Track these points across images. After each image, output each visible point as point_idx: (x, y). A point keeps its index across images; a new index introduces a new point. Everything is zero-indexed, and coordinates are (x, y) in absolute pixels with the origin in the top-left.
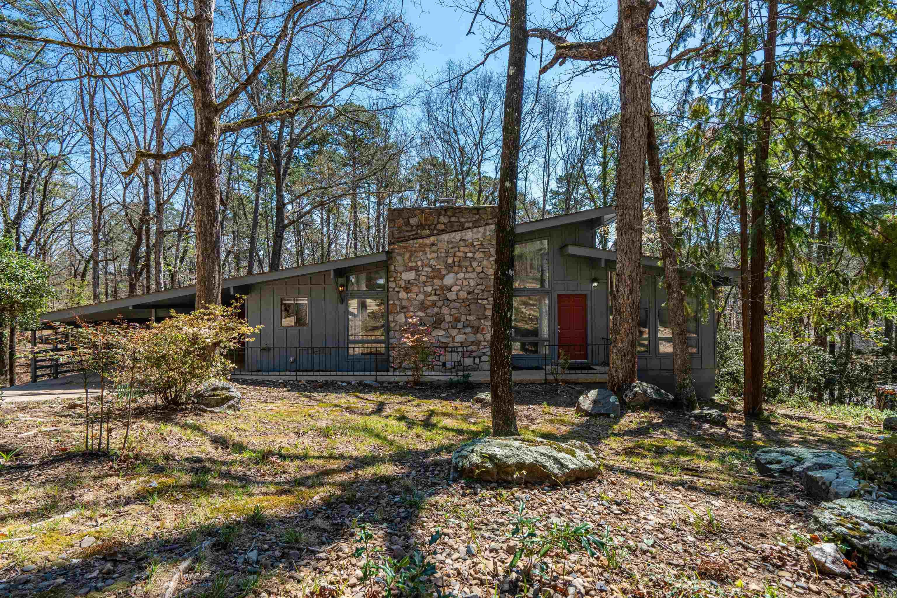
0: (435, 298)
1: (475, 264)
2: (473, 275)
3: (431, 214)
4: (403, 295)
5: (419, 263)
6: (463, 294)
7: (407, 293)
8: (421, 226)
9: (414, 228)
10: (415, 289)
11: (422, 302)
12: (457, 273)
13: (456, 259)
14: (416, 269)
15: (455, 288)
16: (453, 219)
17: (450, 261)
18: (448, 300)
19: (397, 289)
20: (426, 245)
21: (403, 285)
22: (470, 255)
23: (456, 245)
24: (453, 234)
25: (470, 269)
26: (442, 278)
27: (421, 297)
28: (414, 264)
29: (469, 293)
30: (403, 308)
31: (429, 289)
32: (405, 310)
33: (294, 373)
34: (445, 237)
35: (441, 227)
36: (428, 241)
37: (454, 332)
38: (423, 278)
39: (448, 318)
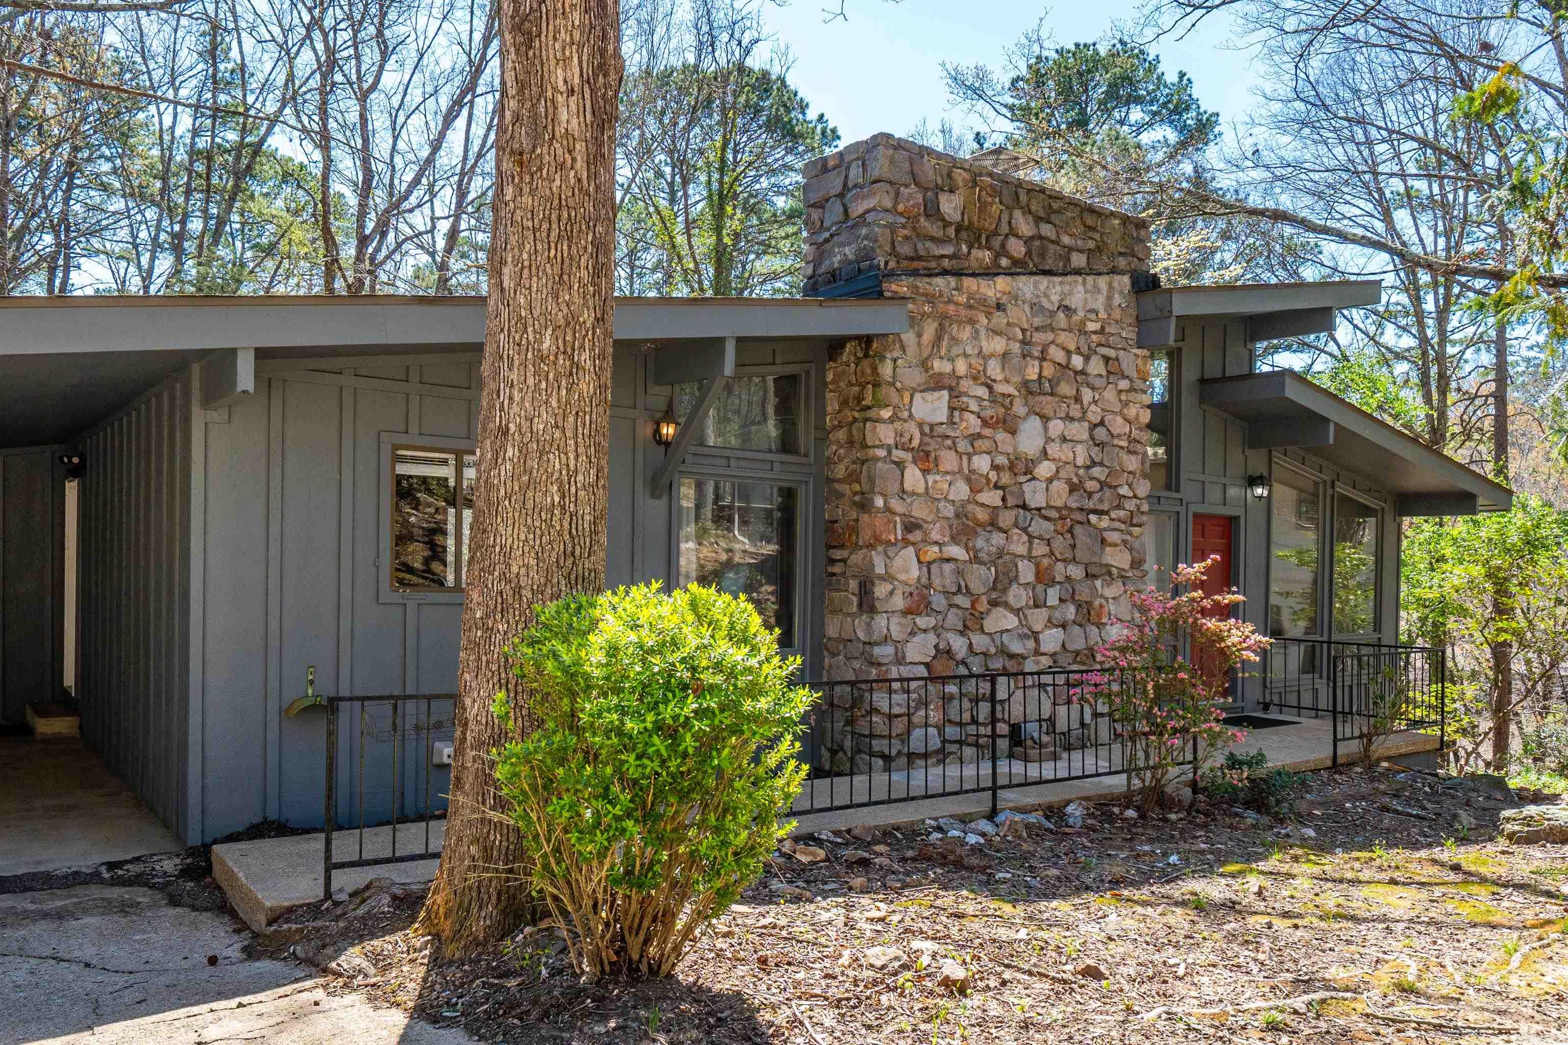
0: (992, 498)
1: (1087, 395)
2: (1079, 431)
3: (994, 193)
4: (913, 477)
5: (961, 367)
6: (1060, 493)
7: (925, 472)
8: (969, 231)
9: (951, 231)
10: (949, 461)
11: (964, 511)
12: (1046, 418)
13: (1048, 371)
14: (951, 385)
15: (1045, 469)
16: (1047, 230)
17: (1032, 373)
18: (1024, 507)
19: (898, 454)
20: (981, 303)
21: (916, 443)
22: (1077, 362)
23: (1049, 322)
24: (1043, 283)
25: (1075, 411)
26: (1014, 429)
27: (962, 490)
28: (947, 367)
29: (1073, 488)
30: (911, 526)
31: (982, 463)
32: (916, 536)
34: (1027, 286)
35: (1017, 248)
36: (990, 290)
37: (1038, 618)
38: (972, 423)
39: (1026, 572)
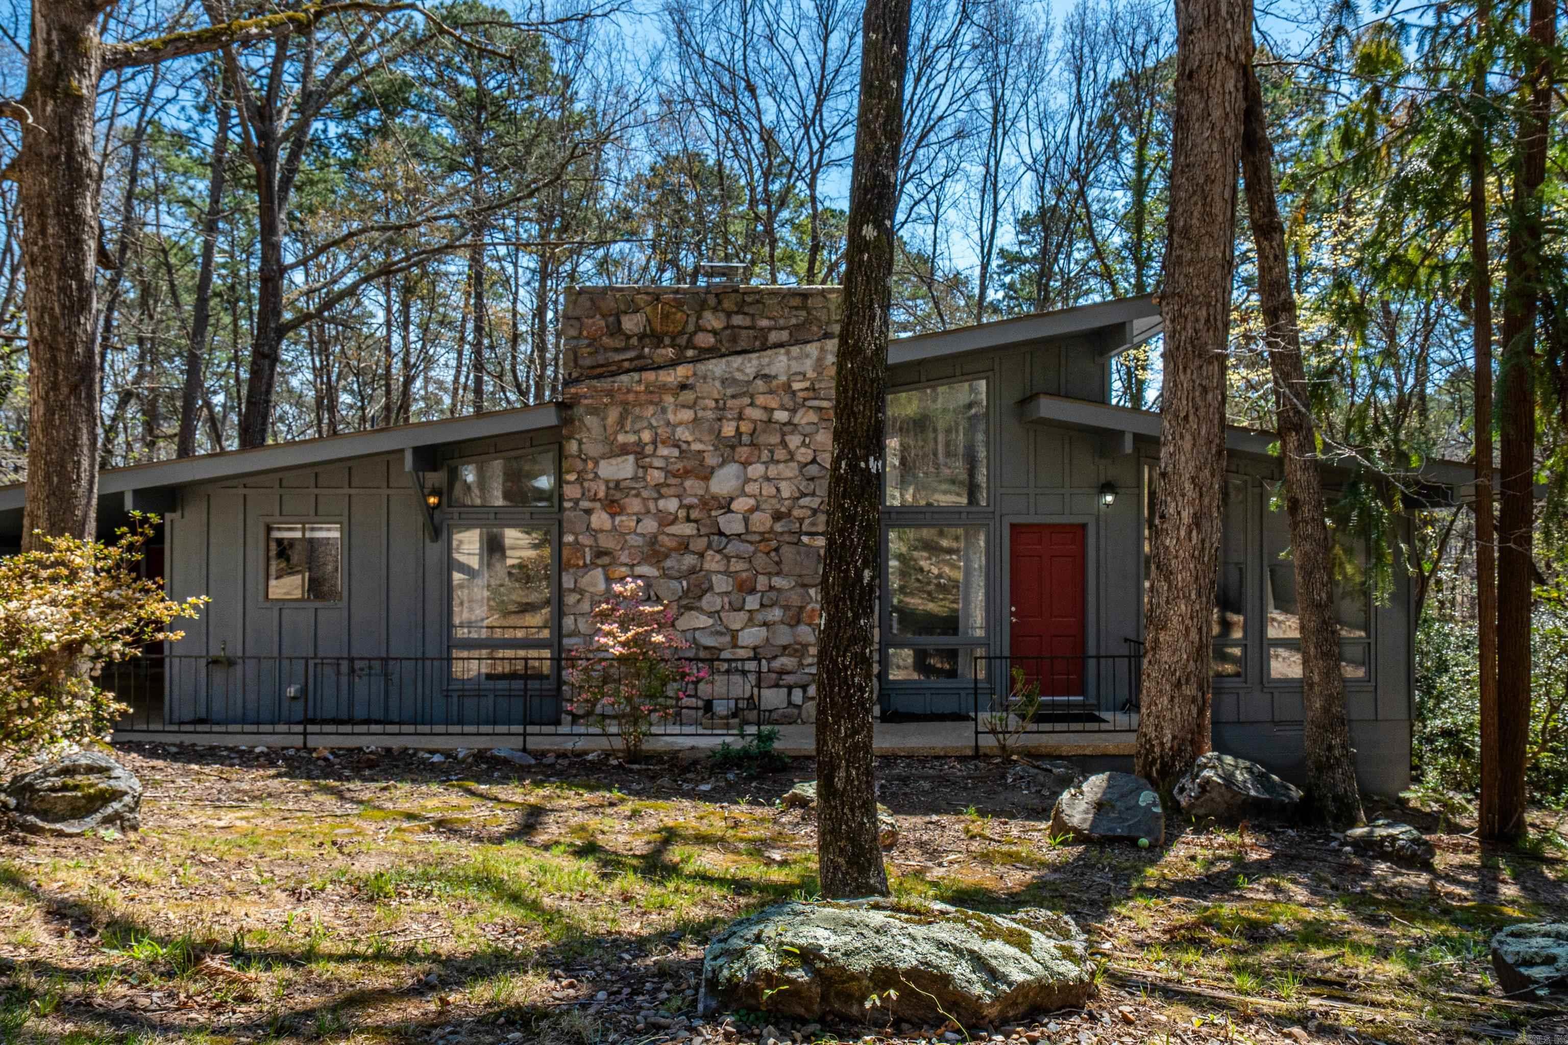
0: (686, 529)
1: (794, 441)
2: (789, 471)
3: (679, 305)
4: (600, 519)
5: (646, 436)
6: (762, 521)
7: (613, 515)
8: (654, 337)
9: (634, 341)
10: (635, 505)
11: (653, 540)
12: (745, 464)
13: (745, 427)
14: (638, 451)
15: (741, 504)
16: (737, 320)
17: (729, 430)
18: (721, 534)
19: (585, 504)
20: (664, 388)
21: (601, 494)
22: (781, 416)
23: (745, 391)
24: (737, 361)
25: (780, 454)
26: (706, 475)
27: (650, 526)
28: (632, 438)
29: (777, 516)
30: (600, 553)
31: (671, 505)
32: (606, 560)
33: (300, 728)
34: (717, 367)
35: (705, 340)
36: (670, 377)
37: (736, 621)
38: (656, 476)
39: (721, 583)
